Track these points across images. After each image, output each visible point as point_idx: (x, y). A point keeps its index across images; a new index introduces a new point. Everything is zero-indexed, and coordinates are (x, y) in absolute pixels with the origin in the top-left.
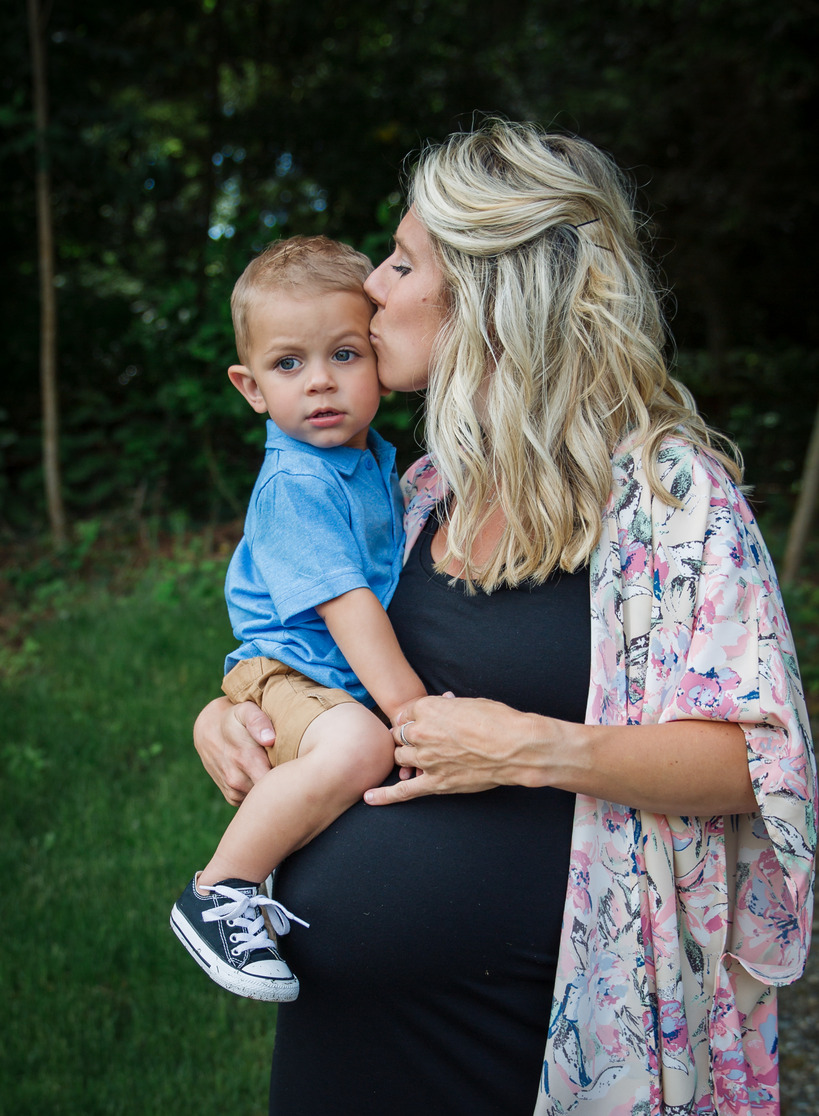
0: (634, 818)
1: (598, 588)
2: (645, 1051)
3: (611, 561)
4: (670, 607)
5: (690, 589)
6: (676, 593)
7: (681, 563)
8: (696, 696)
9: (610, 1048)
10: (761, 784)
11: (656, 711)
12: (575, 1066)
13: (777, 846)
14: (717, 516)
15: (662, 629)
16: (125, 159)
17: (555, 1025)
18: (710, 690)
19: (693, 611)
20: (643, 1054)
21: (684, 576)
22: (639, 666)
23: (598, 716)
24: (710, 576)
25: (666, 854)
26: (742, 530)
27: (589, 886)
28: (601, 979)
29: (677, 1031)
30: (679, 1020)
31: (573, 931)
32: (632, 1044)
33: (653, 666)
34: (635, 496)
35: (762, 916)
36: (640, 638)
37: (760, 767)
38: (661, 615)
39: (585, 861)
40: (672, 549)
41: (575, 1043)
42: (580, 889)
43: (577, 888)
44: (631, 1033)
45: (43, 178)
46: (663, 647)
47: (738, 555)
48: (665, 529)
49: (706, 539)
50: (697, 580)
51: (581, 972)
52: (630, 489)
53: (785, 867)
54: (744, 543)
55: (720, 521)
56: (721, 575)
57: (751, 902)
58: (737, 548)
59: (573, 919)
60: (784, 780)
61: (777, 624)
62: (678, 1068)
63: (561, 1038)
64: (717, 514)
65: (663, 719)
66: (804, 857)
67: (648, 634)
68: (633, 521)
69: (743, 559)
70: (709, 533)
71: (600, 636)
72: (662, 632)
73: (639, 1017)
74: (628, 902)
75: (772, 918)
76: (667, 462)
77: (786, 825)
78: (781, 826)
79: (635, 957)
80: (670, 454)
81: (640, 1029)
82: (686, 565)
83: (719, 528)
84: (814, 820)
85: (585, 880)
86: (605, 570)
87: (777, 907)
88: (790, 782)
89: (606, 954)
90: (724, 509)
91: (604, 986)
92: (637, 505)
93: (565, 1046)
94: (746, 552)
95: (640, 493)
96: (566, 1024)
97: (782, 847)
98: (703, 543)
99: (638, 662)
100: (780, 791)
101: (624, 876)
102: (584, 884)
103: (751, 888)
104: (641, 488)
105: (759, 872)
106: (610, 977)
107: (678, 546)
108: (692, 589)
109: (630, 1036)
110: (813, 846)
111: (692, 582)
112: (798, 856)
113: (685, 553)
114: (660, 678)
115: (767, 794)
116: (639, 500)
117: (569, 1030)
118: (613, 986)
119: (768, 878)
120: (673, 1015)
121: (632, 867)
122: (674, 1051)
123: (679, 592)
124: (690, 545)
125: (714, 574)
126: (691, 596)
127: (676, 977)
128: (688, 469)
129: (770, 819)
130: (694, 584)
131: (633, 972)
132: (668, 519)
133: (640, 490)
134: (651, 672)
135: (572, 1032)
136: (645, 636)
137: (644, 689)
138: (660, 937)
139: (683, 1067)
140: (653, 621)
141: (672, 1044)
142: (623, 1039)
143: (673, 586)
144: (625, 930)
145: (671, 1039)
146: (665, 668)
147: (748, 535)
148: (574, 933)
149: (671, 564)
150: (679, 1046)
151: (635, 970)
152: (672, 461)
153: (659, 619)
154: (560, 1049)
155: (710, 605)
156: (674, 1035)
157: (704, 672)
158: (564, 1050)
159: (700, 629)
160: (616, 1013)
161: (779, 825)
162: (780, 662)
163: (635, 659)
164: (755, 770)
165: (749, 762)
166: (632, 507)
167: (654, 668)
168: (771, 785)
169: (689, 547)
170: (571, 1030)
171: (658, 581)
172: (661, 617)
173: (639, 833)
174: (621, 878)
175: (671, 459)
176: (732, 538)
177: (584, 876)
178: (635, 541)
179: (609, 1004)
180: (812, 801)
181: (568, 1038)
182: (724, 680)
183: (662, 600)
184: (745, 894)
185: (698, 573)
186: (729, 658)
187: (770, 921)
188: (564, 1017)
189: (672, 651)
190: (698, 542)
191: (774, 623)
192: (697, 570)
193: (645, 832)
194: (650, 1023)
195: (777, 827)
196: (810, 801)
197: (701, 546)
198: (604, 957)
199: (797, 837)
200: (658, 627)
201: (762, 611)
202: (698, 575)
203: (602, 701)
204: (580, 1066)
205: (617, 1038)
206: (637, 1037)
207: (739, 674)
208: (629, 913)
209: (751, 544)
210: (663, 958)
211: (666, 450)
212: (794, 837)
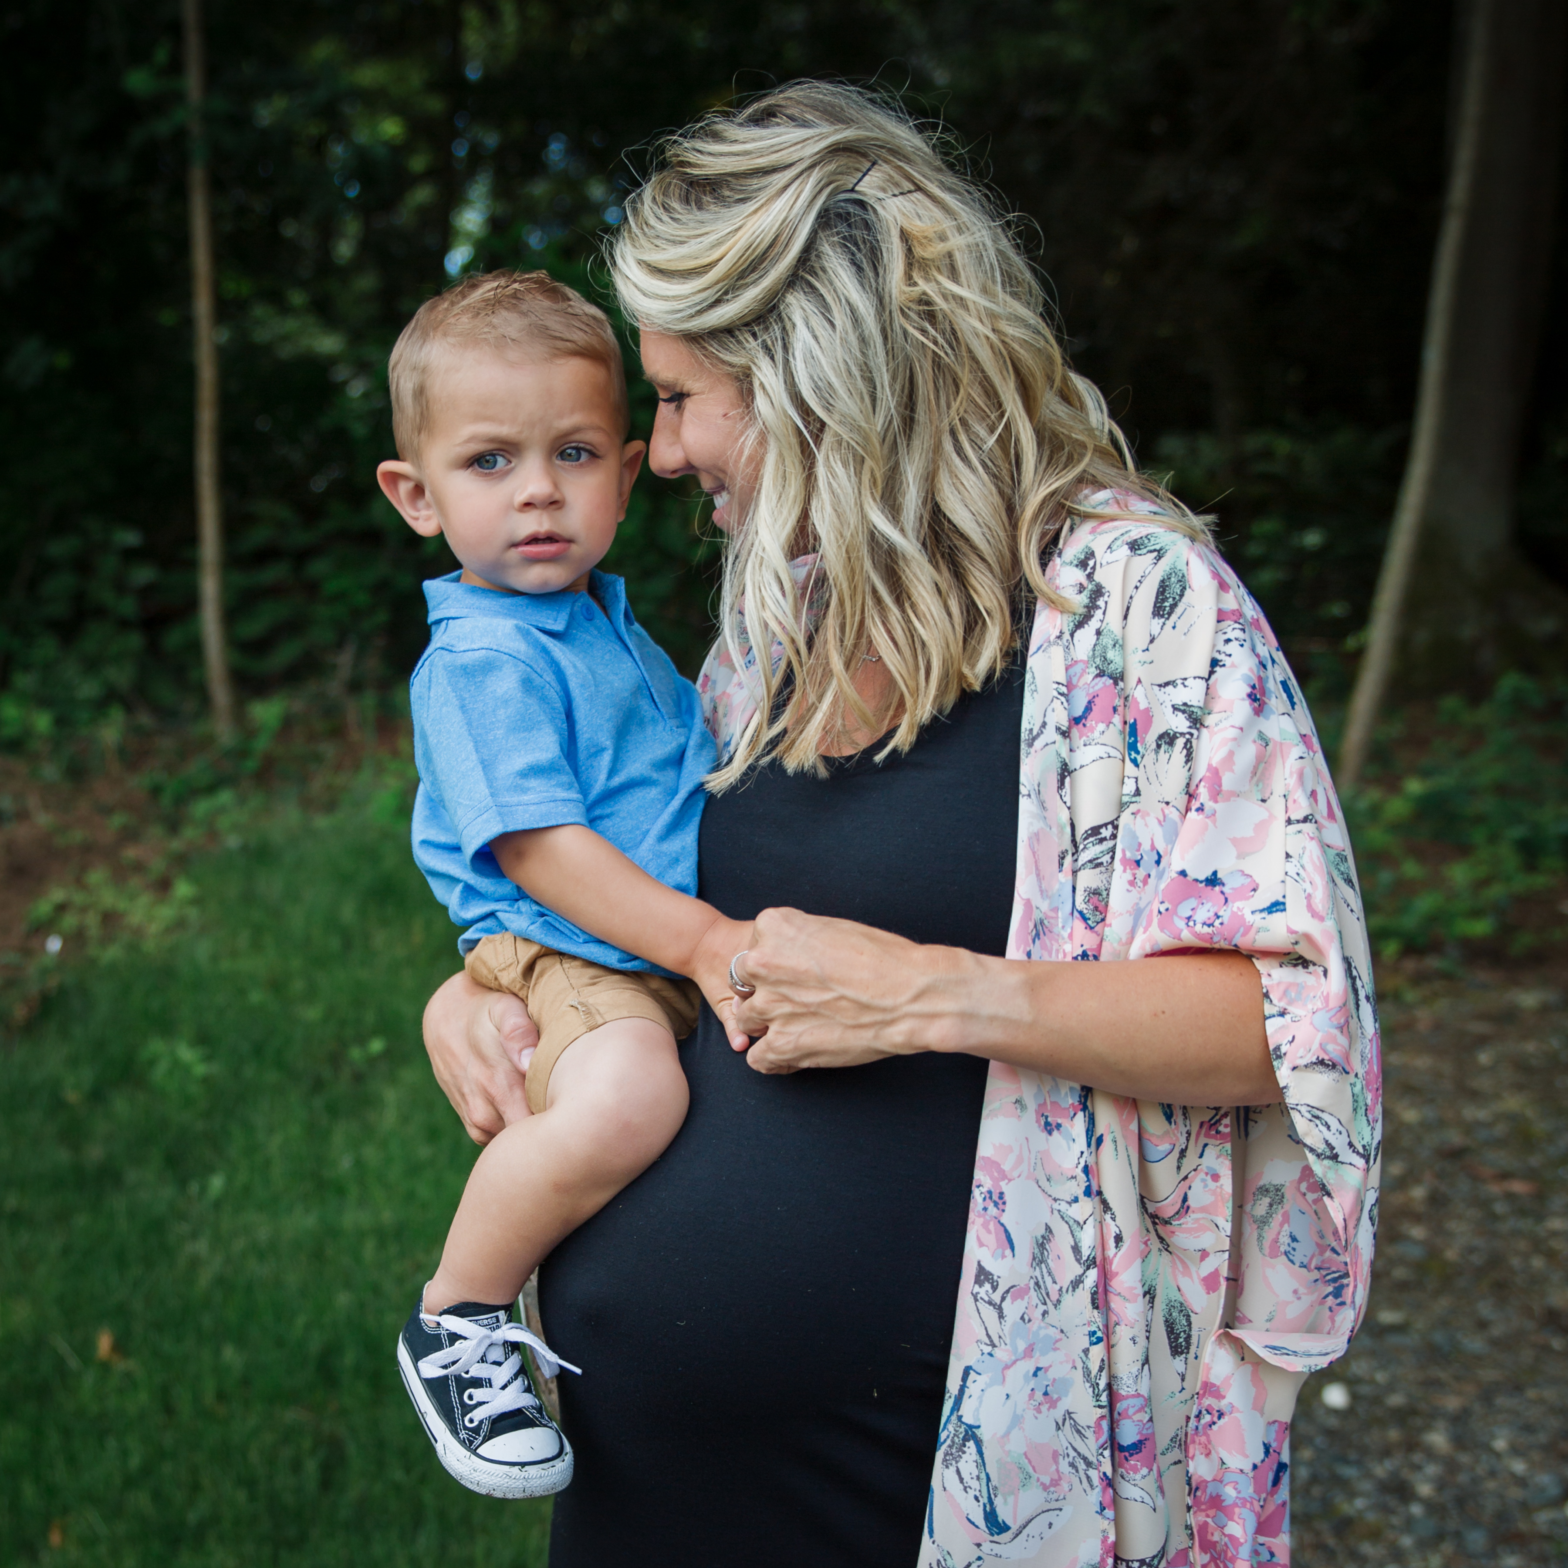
0: (1085, 1108)
1: (1032, 750)
2: (1096, 1481)
3: (1053, 710)
4: (1153, 779)
5: (1185, 751)
6: (1163, 756)
7: (1172, 710)
8: (1189, 913)
9: (1047, 1480)
10: (1285, 1054)
11: (1124, 940)
12: (976, 1498)
13: (1312, 1150)
14: (1226, 637)
15: (1139, 811)
16: (319, 147)
17: (947, 1432)
18: (1210, 904)
19: (1188, 785)
20: (1091, 1486)
21: (1176, 730)
22: (1103, 869)
23: (1025, 948)
24: (1216, 729)
25: (1130, 1164)
26: (1266, 658)
27: (1004, 1214)
28: (1038, 1369)
29: (1140, 1441)
30: (1144, 1425)
31: (975, 1283)
32: (1077, 1471)
33: (1122, 868)
34: (1098, 607)
35: (1305, 1267)
36: (1106, 825)
37: (1283, 1027)
38: (1138, 789)
39: (996, 1174)
40: (1157, 688)
41: (976, 1462)
42: (988, 1218)
43: (983, 1216)
44: (1075, 1454)
45: (197, 177)
46: (1140, 840)
47: (1258, 696)
48: (1146, 656)
49: (1211, 673)
50: (1195, 736)
51: (987, 1349)
52: (1090, 597)
53: (1325, 1181)
54: (1267, 678)
55: (1230, 644)
56: (1233, 726)
57: (1289, 1245)
58: (1257, 686)
59: (975, 1265)
60: (1321, 1044)
61: (1316, 801)
62: (1140, 1500)
63: (954, 1451)
64: (1225, 633)
65: (1135, 950)
66: (1351, 1164)
67: (1116, 819)
68: (1095, 645)
69: (1265, 703)
70: (1214, 663)
71: (1031, 824)
72: (1138, 816)
73: (1089, 1427)
74: (1076, 1243)
75: (1318, 1268)
76: (1149, 554)
77: (1325, 1116)
78: (1317, 1117)
79: (1086, 1330)
80: (1152, 542)
81: (1090, 1446)
82: (1180, 714)
83: (1230, 655)
84: (1366, 1105)
85: (996, 1204)
86: (1044, 725)
87: (1326, 1251)
88: (1330, 1047)
89: (1046, 1328)
90: (1237, 626)
91: (1044, 1379)
92: (1102, 621)
93: (959, 1465)
94: (1270, 692)
95: (1106, 603)
96: (962, 1430)
97: (1320, 1151)
98: (1207, 680)
99: (1102, 864)
100: (1315, 1063)
101: (1069, 1203)
102: (995, 1210)
103: (1288, 1223)
104: (1107, 594)
105: (1300, 1198)
106: (1050, 1366)
107: (1167, 684)
108: (1188, 750)
109: (1074, 1458)
110: (1364, 1146)
111: (1188, 741)
112: (1342, 1163)
113: (1179, 695)
114: (1132, 888)
115: (1294, 1068)
116: (1104, 613)
117: (966, 1439)
118: (1054, 1380)
119: (1314, 1207)
120: (1136, 1418)
121: (1084, 1189)
122: (1135, 1473)
123: (1167, 755)
124: (1186, 683)
125: (1221, 726)
126: (1187, 762)
127: (1141, 1358)
128: (1181, 566)
129: (1299, 1108)
130: (1191, 743)
131: (1082, 1355)
132: (1152, 641)
133: (1106, 598)
134: (1120, 877)
135: (971, 1444)
136: (1112, 823)
137: (1107, 905)
138: (1119, 1294)
139: (1147, 1499)
140: (1125, 799)
141: (1132, 1462)
142: (1064, 1466)
143: (1159, 746)
144: (1070, 1289)
145: (1131, 1455)
146: (1141, 873)
147: (1275, 666)
148: (977, 1286)
149: (1156, 712)
150: (1142, 1466)
151: (1086, 1351)
152: (1156, 554)
153: (1134, 795)
154: (952, 1469)
155: (1215, 775)
156: (1137, 1447)
157: (1202, 877)
158: (958, 1472)
159: (1198, 810)
160: (1057, 1423)
161: (1313, 1116)
162: (1318, 858)
163: (1097, 858)
164: (1276, 1031)
165: (1266, 1018)
166: (1094, 624)
167: (1125, 871)
168: (1299, 1055)
169: (1185, 686)
170: (969, 1441)
171: (1136, 736)
172: (1138, 793)
173: (1093, 1131)
174: (1063, 1207)
175: (1155, 550)
176: (1251, 670)
177: (995, 1197)
178: (1097, 676)
179: (1049, 1409)
180: (1360, 1075)
181: (964, 1452)
182: (1232, 889)
183: (1141, 766)
184: (1279, 1233)
185: (1198, 726)
186: (1241, 856)
187: (1316, 1275)
188: (960, 1418)
189: (1153, 847)
190: (1199, 678)
191: (1312, 799)
192: (1196, 722)
193: (1100, 1129)
194: (1105, 1436)
195: (1310, 1120)
196: (1356, 1075)
197: (1203, 684)
198: (1042, 1333)
199: (1340, 1133)
200: (1133, 808)
201: (1292, 781)
202: (1198, 729)
203: (1031, 925)
204: (986, 1501)
205: (1056, 1462)
206: (1085, 1459)
207: (1255, 877)
208: (1078, 1261)
209: (1280, 678)
210: (1123, 1327)
211: (1146, 537)
212: (1338, 1133)
